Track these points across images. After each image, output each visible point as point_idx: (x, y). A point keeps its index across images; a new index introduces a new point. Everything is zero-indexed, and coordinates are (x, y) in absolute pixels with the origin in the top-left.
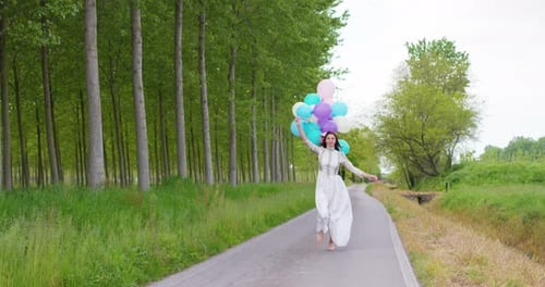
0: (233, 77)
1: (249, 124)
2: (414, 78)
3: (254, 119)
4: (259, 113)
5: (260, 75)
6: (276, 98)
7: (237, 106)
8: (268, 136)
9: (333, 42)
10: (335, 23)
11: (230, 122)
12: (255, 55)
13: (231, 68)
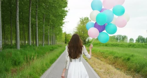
0: (44, 21)
1: (47, 32)
2: (81, 24)
3: (49, 31)
4: (50, 30)
5: (50, 21)
6: (54, 27)
7: (45, 28)
8: (52, 35)
9: (66, 15)
10: (67, 11)
11: (43, 31)
12: (50, 16)
13: (44, 19)
